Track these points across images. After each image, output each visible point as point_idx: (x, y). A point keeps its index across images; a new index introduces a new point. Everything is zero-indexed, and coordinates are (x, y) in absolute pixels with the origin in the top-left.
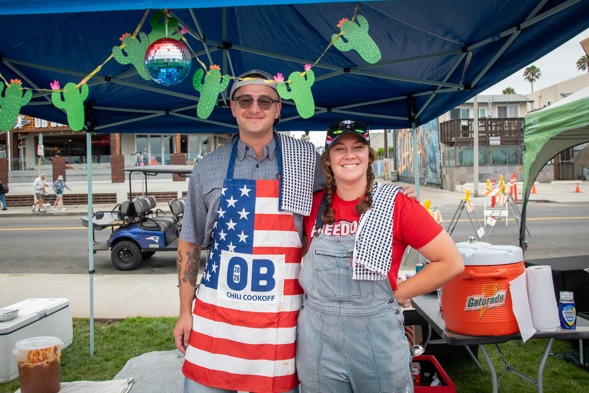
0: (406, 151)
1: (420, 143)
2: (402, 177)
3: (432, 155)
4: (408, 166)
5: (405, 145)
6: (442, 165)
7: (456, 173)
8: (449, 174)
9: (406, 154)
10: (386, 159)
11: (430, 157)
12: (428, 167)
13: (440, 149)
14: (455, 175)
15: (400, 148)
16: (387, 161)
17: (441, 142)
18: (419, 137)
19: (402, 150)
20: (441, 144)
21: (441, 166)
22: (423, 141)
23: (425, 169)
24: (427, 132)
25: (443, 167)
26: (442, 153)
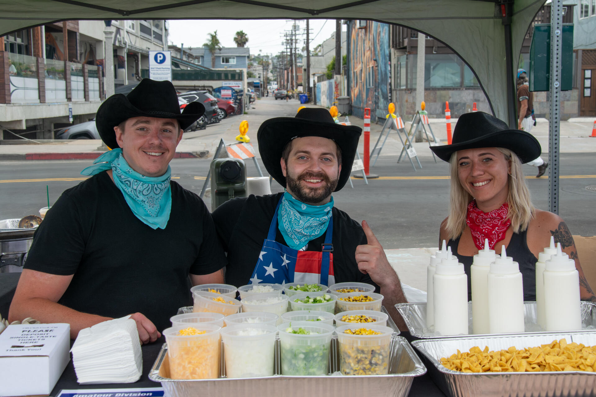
0: (359, 63)
1: (372, 49)
2: (355, 107)
3: (383, 69)
4: (360, 89)
5: (358, 53)
6: (393, 87)
7: (407, 101)
8: (399, 103)
9: (359, 67)
10: (338, 76)
11: (381, 71)
12: (380, 90)
13: (390, 60)
14: (405, 104)
15: (354, 59)
16: (339, 80)
17: (393, 47)
18: (371, 37)
19: (355, 61)
20: (392, 50)
21: (391, 89)
22: (375, 46)
23: (377, 94)
24: (379, 30)
25: (395, 90)
26: (393, 65)
